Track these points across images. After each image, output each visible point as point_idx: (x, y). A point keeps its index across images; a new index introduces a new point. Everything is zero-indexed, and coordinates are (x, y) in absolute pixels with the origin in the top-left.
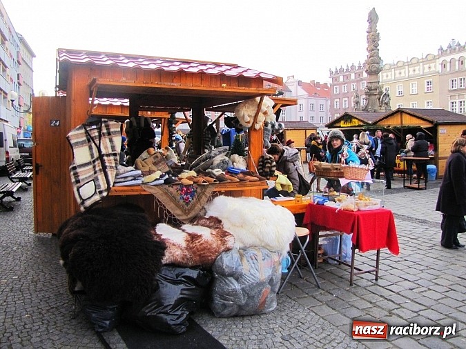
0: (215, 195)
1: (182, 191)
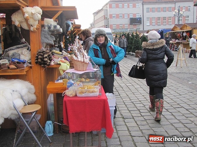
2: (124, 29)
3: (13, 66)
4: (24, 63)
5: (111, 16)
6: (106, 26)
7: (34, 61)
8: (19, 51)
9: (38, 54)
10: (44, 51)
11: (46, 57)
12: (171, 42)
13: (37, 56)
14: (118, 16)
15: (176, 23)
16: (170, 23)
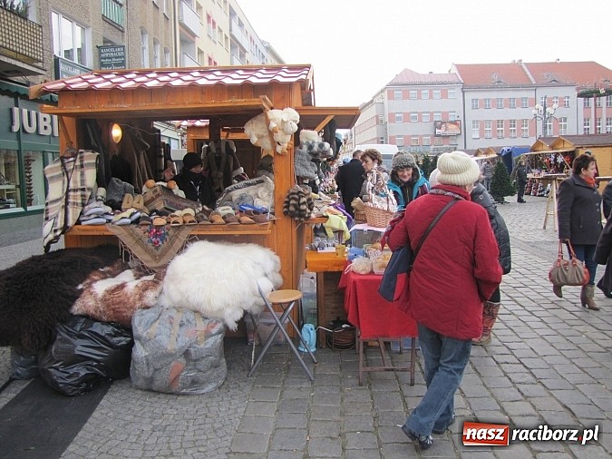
0: (192, 239)
1: (150, 233)
2: (421, 147)
3: (246, 219)
4: (266, 212)
5: (392, 118)
6: (381, 141)
7: (280, 209)
8: (251, 191)
9: (288, 197)
10: (300, 192)
11: (304, 203)
12: (529, 176)
13: (286, 200)
14: (407, 118)
15: (540, 132)
16: (525, 134)
